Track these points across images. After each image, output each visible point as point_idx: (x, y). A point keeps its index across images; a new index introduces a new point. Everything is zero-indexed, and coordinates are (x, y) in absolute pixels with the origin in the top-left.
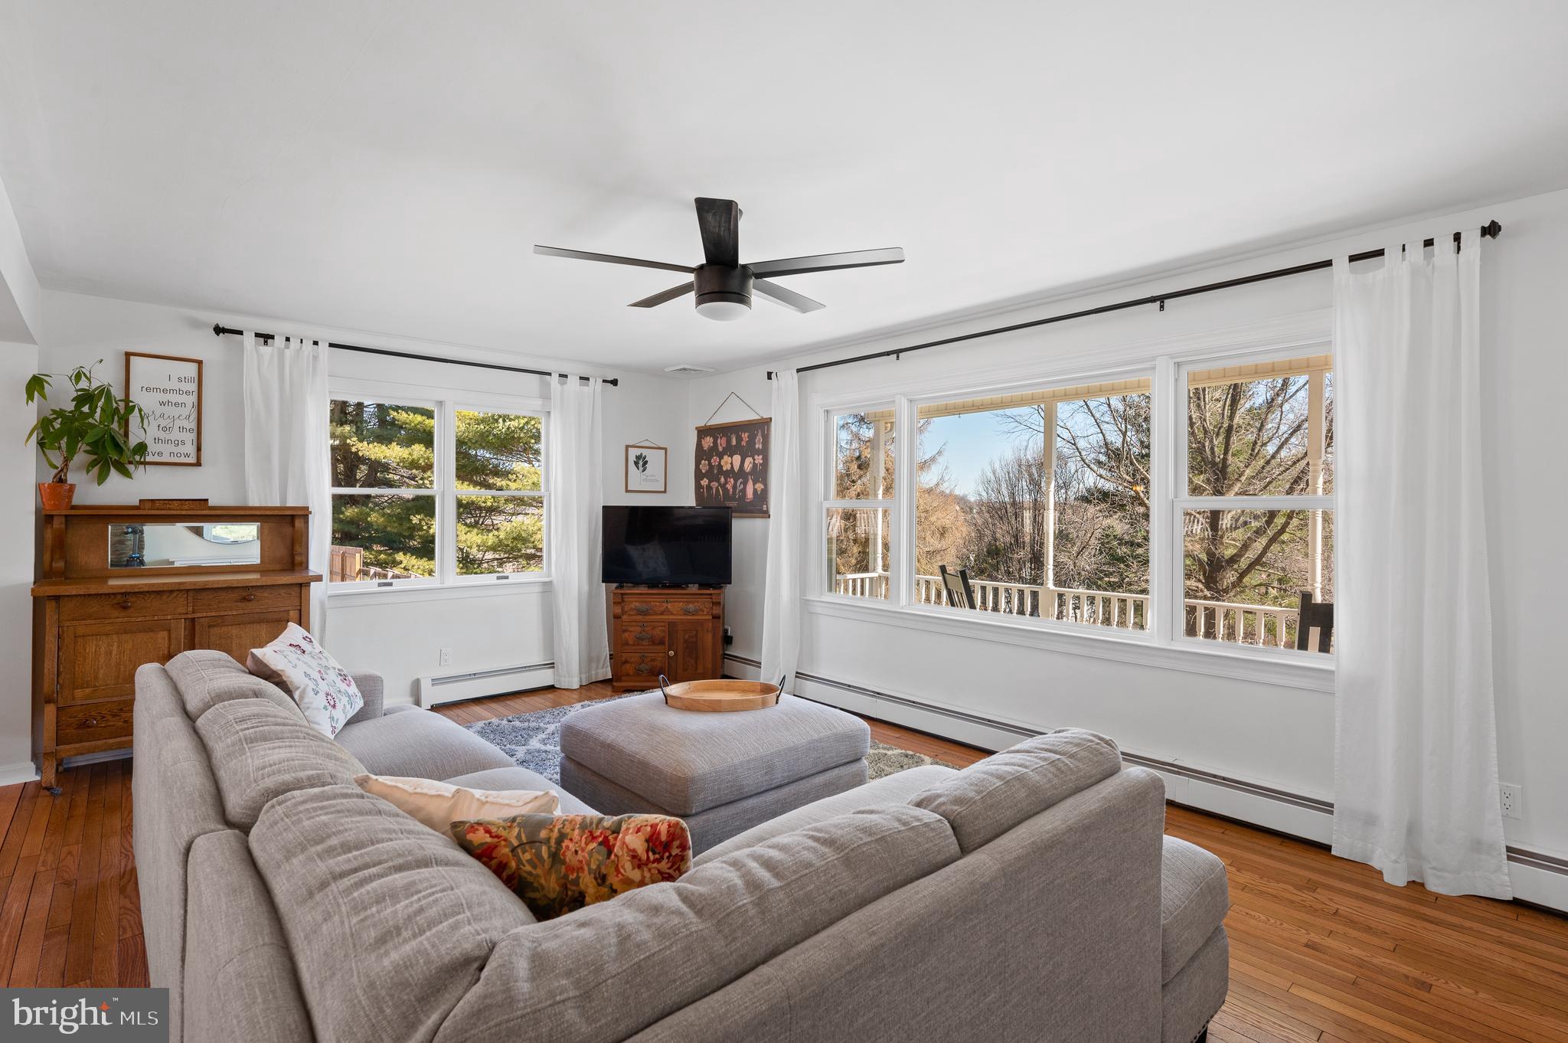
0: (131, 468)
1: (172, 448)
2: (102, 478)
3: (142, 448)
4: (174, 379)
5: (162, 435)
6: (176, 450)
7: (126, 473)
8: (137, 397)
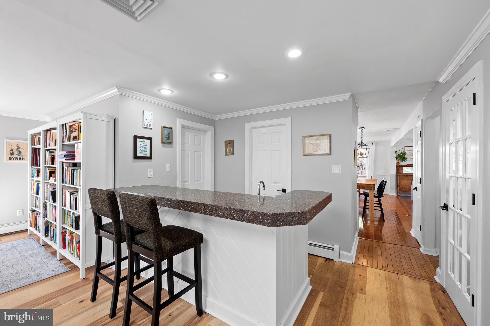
0: (405, 160)
1: (410, 158)
2: (402, 162)
3: (407, 158)
4: (411, 149)
5: (409, 156)
6: (411, 158)
7: (405, 161)
8: (406, 152)
